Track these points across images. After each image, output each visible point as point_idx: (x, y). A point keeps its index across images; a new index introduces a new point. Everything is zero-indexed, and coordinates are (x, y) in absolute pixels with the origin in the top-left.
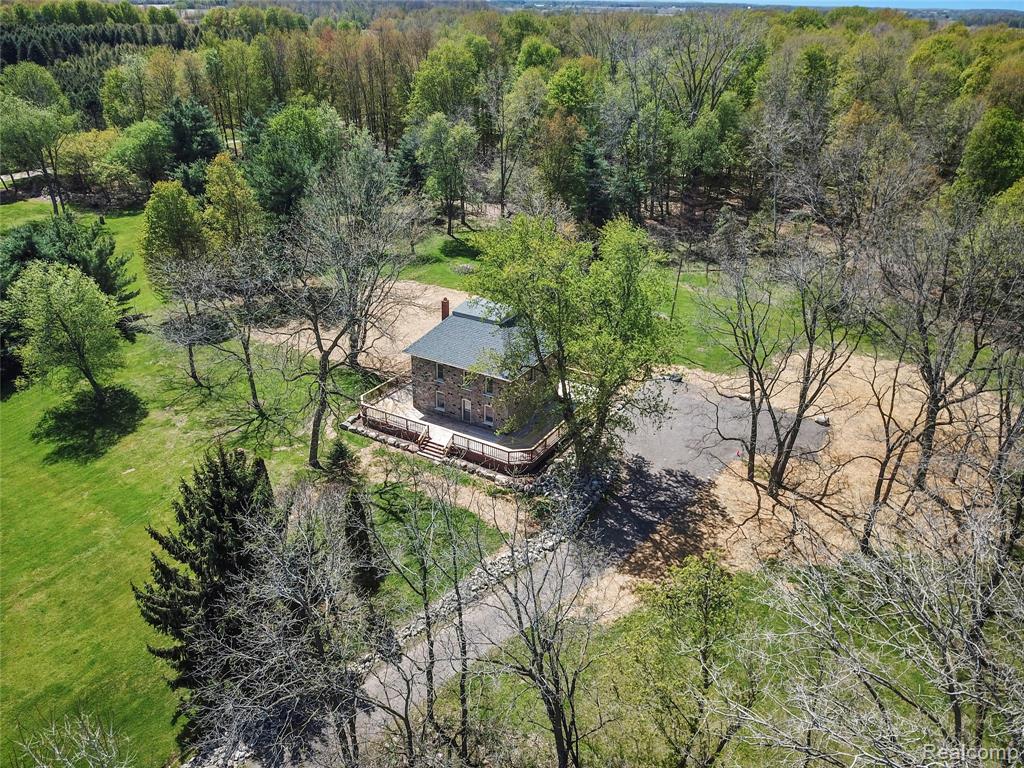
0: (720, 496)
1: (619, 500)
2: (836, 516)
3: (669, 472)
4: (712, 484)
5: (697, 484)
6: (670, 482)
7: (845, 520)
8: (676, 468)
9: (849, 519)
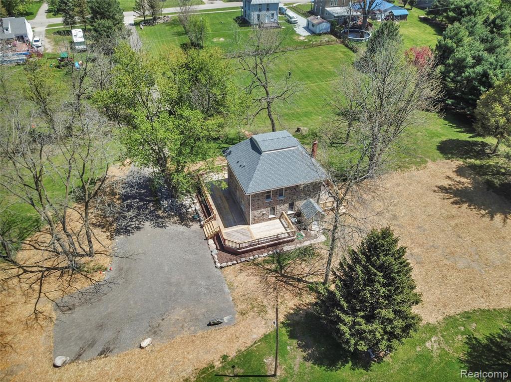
0: (103, 233)
1: (150, 201)
2: (30, 269)
3: (138, 228)
4: (111, 238)
5: (118, 232)
6: (133, 223)
7: (24, 270)
8: (137, 234)
9: (21, 271)
